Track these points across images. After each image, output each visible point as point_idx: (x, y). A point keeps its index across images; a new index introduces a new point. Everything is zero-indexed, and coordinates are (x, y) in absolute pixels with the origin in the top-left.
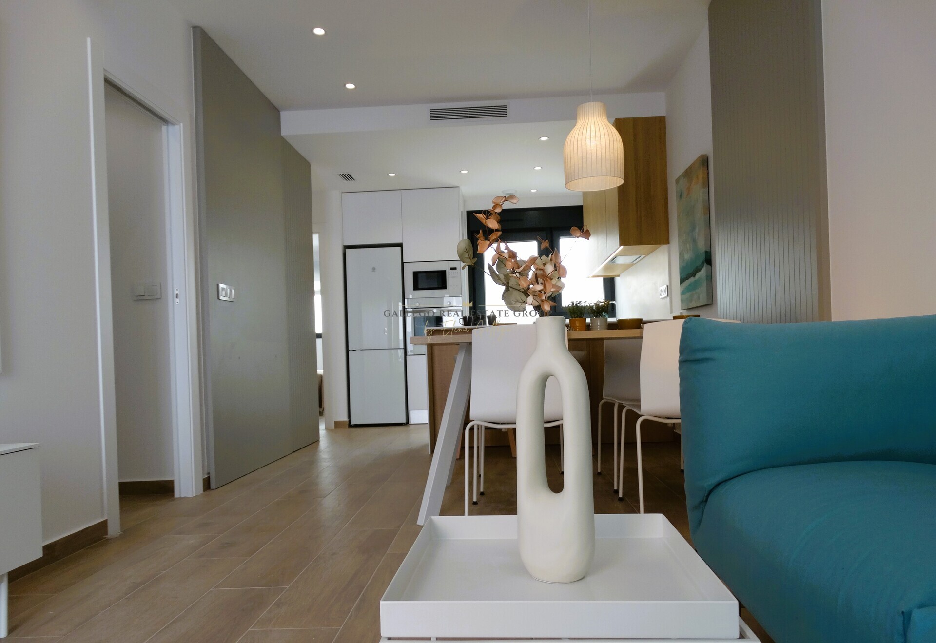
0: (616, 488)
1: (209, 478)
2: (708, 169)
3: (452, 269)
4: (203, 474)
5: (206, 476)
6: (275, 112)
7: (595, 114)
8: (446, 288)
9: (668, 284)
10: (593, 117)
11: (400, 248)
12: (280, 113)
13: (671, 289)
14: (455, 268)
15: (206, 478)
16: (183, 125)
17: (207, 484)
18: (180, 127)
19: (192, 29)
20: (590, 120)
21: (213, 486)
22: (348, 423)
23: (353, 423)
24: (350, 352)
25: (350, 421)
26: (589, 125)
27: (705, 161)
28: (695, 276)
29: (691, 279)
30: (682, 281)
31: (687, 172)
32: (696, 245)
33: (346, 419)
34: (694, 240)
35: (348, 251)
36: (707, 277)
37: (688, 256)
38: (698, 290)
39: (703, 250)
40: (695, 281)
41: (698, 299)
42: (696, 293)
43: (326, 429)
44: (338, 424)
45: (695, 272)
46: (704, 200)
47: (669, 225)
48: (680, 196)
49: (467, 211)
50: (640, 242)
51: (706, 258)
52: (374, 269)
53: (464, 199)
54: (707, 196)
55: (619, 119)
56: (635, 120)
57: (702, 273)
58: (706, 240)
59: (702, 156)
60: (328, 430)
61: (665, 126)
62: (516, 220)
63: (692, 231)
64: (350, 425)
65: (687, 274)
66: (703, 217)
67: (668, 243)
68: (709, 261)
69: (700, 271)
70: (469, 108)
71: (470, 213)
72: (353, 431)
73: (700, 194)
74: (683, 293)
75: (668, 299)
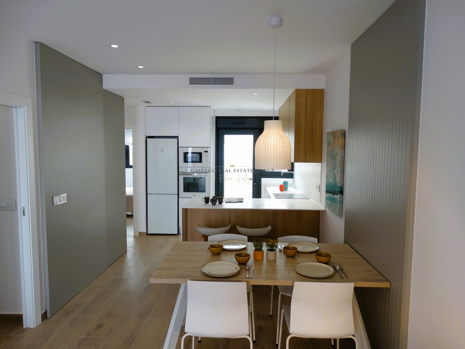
0: (277, 343)
1: (46, 311)
2: (345, 139)
3: (205, 152)
4: (42, 310)
5: (44, 311)
6: (99, 76)
7: (275, 128)
8: (201, 162)
9: (320, 185)
10: (273, 130)
11: (177, 139)
12: (102, 76)
14: (207, 152)
15: (45, 312)
16: (26, 108)
17: (44, 316)
18: (24, 109)
19: (34, 43)
20: (271, 132)
21: (49, 316)
22: (146, 233)
23: (149, 233)
24: (148, 195)
25: (147, 232)
26: (271, 136)
27: (344, 134)
28: (333, 195)
29: (331, 195)
30: (327, 192)
31: (333, 134)
32: (336, 178)
33: (145, 231)
34: (334, 174)
35: (148, 139)
36: (340, 201)
37: (331, 180)
38: (335, 204)
39: (339, 185)
40: (334, 198)
41: (334, 210)
42: (334, 205)
43: (134, 236)
44: (140, 233)
45: (334, 193)
46: (341, 157)
47: (323, 153)
48: (329, 144)
49: (216, 117)
50: (305, 161)
51: (340, 191)
52: (162, 150)
53: (214, 111)
54: (343, 156)
55: (298, 90)
56: (307, 90)
57: (337, 197)
58: (341, 180)
59: (342, 131)
60: (135, 236)
61: (323, 95)
62: (242, 123)
63: (334, 169)
64: (147, 234)
65: (330, 190)
66: (340, 166)
67: (321, 162)
68: (342, 192)
69: (337, 195)
70: (212, 78)
71: (217, 118)
72: (149, 237)
73: (340, 152)
74: (327, 198)
75: (319, 193)
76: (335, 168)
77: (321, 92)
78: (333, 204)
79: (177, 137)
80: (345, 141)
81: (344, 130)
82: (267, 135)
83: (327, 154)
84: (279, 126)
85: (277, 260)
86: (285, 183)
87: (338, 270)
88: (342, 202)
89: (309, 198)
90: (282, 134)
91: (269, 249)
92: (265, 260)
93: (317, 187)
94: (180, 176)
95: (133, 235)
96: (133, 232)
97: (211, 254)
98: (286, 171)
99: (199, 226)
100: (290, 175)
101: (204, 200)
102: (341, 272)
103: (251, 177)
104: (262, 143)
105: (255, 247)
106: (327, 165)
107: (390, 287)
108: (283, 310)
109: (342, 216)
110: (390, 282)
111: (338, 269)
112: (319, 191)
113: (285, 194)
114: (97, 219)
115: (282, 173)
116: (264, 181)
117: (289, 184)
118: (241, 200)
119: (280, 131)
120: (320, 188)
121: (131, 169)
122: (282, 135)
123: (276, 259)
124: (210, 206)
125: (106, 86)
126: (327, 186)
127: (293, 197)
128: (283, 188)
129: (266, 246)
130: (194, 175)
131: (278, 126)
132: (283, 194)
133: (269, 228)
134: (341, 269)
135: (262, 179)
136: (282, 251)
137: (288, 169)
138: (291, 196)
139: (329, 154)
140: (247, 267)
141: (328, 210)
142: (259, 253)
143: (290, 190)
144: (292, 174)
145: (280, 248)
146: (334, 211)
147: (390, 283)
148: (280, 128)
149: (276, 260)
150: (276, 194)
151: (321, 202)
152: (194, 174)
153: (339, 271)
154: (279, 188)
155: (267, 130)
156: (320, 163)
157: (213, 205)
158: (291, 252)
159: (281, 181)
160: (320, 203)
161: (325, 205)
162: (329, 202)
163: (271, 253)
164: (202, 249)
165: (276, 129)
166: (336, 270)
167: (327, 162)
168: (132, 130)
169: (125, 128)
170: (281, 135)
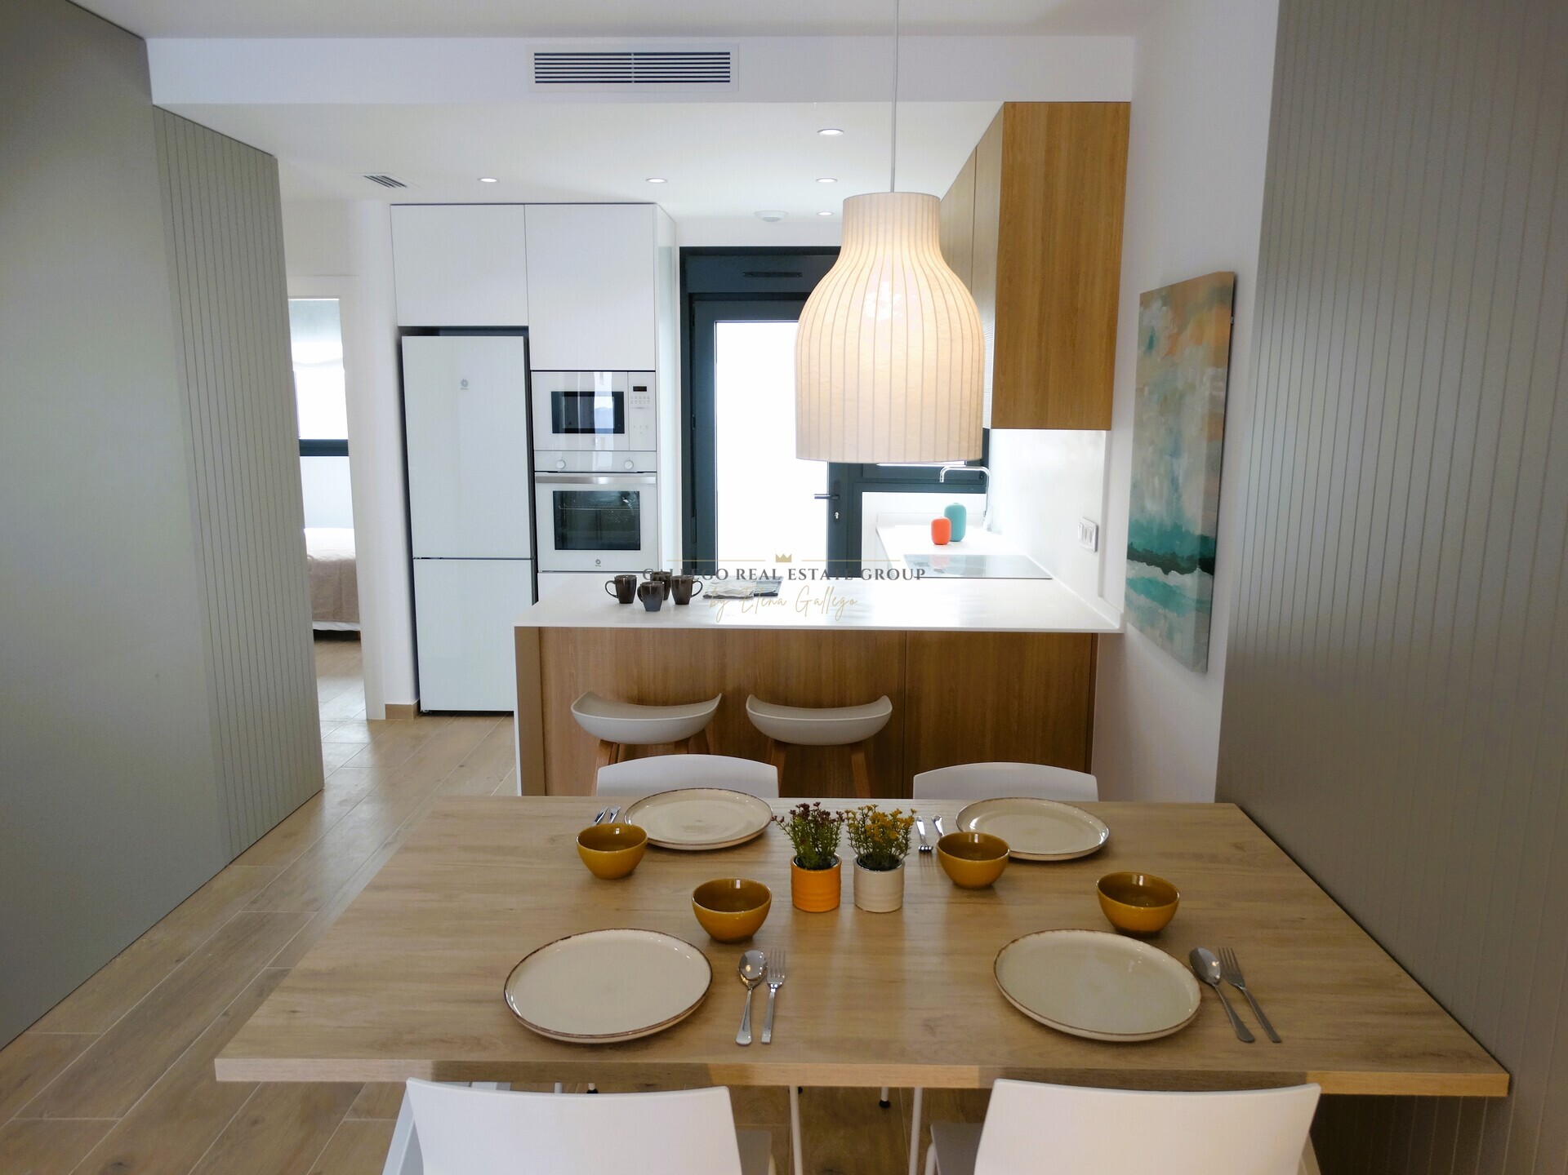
2: (1237, 313)
3: (637, 389)
6: (127, 45)
7: (897, 238)
8: (623, 432)
9: (1100, 524)
10: (888, 246)
11: (520, 339)
12: (144, 42)
13: (1105, 534)
14: (644, 389)
20: (879, 259)
22: (413, 710)
23: (424, 708)
24: (415, 560)
25: (419, 703)
26: (873, 278)
27: (1227, 291)
28: (1166, 572)
29: (1156, 572)
30: (1133, 555)
31: (1175, 296)
32: (1179, 498)
33: (409, 700)
34: (1174, 482)
35: (409, 342)
36: (1199, 602)
37: (1154, 508)
38: (1172, 615)
39: (1197, 529)
40: (1165, 586)
41: (1170, 636)
42: (1165, 617)
43: (368, 720)
44: (390, 709)
45: (1169, 564)
46: (1213, 399)
47: (1115, 387)
48: (1150, 343)
49: (681, 248)
50: (1040, 421)
51: (1201, 553)
52: (464, 383)
53: (674, 223)
54: (1223, 394)
55: (1014, 104)
56: (1054, 109)
57: (1189, 582)
58: (1206, 508)
59: (1219, 275)
60: (371, 723)
61: (1127, 129)
62: (787, 275)
63: (1171, 455)
64: (419, 712)
65: (1145, 550)
66: (1204, 444)
67: (1107, 426)
68: (1208, 565)
69: (1182, 571)
70: (635, 54)
71: (688, 255)
72: (429, 726)
73: (1205, 379)
74: (1131, 583)
75: (1096, 558)
76: (1176, 452)
77: (1116, 116)
78: (1161, 611)
79: (522, 331)
80: (1232, 325)
81: (1233, 273)
82: (854, 276)
83: (1139, 391)
84: (919, 227)
85: (908, 912)
86: (955, 513)
87: (1218, 982)
88: (1205, 607)
89: (1052, 576)
90: (936, 271)
91: (868, 856)
92: (847, 911)
93: (1085, 532)
94: (537, 485)
95: (365, 718)
96: (364, 706)
97: (588, 873)
98: (959, 465)
99: (589, 699)
100: (975, 482)
101: (612, 588)
102: (1230, 992)
103: (824, 489)
104: (829, 319)
105: (797, 847)
106: (1137, 440)
107: (1503, 1093)
108: (932, 1154)
109: (1205, 669)
110: (1509, 1072)
111: (1218, 977)
112: (1096, 550)
113: (953, 559)
114: (157, 676)
115: (943, 473)
116: (873, 503)
117: (967, 515)
118: (770, 588)
119: (927, 254)
120: (1098, 537)
121: (340, 463)
122: (939, 275)
123: (905, 906)
124: (635, 616)
125: (165, 93)
126: (1135, 529)
127: (981, 571)
128: (945, 531)
129: (854, 843)
130: (597, 483)
131: (912, 228)
132: (943, 558)
133: (882, 710)
134: (1233, 973)
135: (867, 497)
136: (934, 851)
137: (966, 458)
138: (975, 569)
139: (1146, 389)
140: (748, 968)
141: (1132, 632)
142: (816, 879)
143: (974, 541)
144: (983, 476)
145: (922, 832)
146: (1167, 639)
147: (1507, 1076)
148: (925, 235)
149: (900, 909)
150: (916, 556)
151: (1101, 595)
152: (594, 479)
153: (1225, 984)
154: (928, 530)
155: (854, 247)
156: (1104, 433)
157: (647, 610)
158: (974, 868)
159: (936, 504)
160: (1100, 599)
161: (1122, 611)
162: (1143, 600)
163: (876, 880)
164: (553, 840)
165: (905, 243)
166: (1208, 981)
167: (1139, 425)
168: (340, 301)
169: (290, 292)
170: (928, 271)
